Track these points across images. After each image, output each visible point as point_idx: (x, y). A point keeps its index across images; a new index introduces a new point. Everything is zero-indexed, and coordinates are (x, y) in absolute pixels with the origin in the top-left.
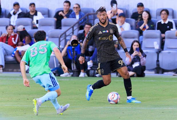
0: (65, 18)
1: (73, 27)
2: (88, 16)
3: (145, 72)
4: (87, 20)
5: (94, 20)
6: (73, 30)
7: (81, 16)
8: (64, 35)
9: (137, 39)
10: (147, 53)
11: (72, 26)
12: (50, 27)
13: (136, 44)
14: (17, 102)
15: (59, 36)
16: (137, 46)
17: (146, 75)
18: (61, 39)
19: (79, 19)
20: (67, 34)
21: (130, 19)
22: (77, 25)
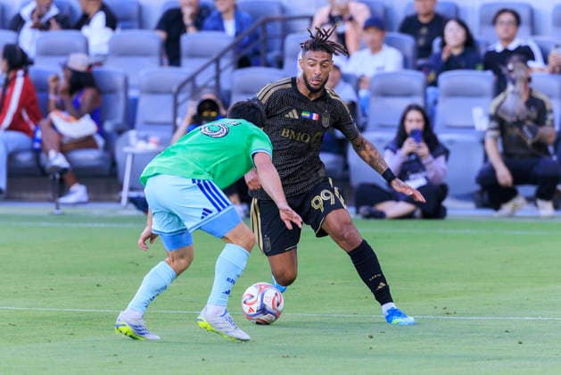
0: (191, 31)
1: (217, 61)
2: (264, 24)
3: (447, 203)
4: (262, 38)
5: (283, 37)
6: (218, 71)
7: (240, 25)
8: (189, 86)
9: (419, 101)
10: (452, 142)
11: (214, 57)
12: (145, 61)
13: (414, 115)
14: (43, 296)
15: (174, 89)
16: (418, 121)
17: (449, 212)
18: (181, 98)
19: (237, 34)
20: (200, 81)
21: (396, 35)
22: (230, 53)
